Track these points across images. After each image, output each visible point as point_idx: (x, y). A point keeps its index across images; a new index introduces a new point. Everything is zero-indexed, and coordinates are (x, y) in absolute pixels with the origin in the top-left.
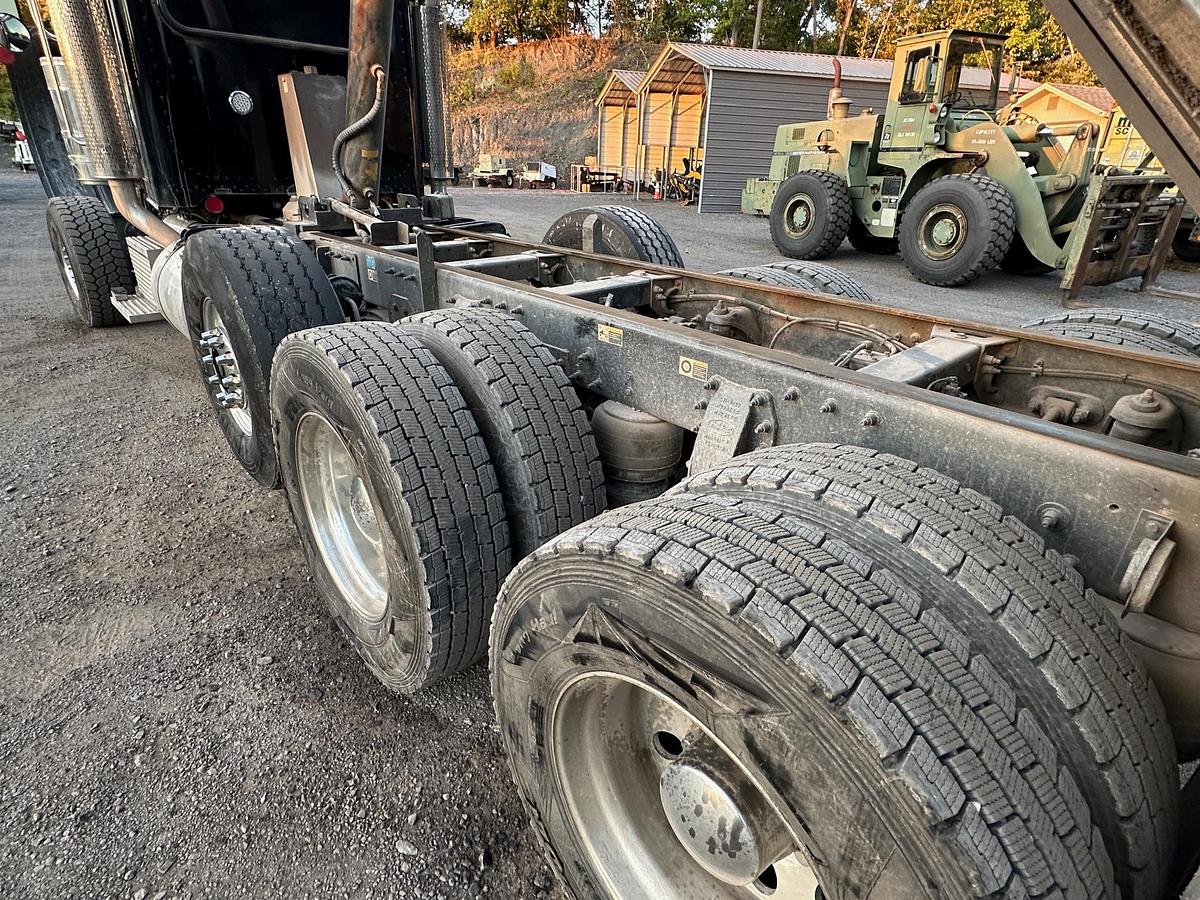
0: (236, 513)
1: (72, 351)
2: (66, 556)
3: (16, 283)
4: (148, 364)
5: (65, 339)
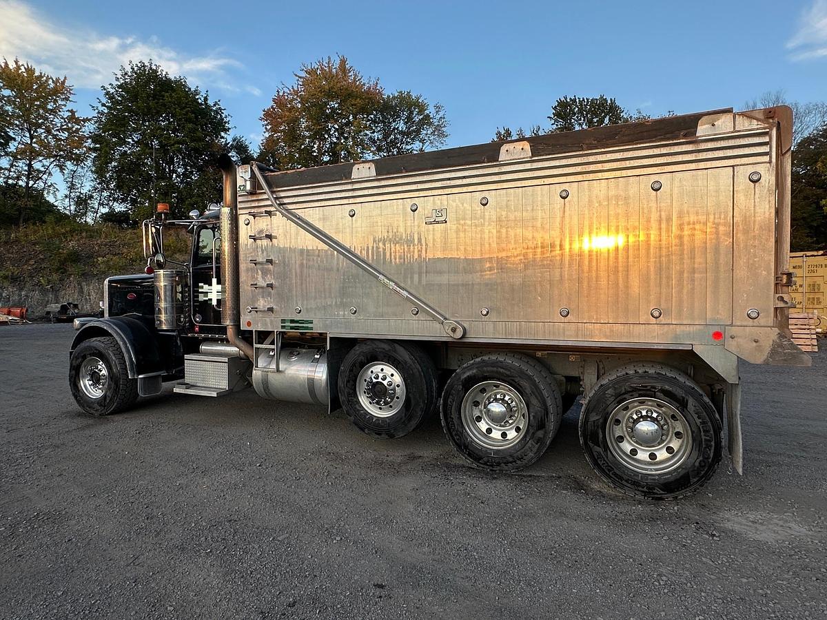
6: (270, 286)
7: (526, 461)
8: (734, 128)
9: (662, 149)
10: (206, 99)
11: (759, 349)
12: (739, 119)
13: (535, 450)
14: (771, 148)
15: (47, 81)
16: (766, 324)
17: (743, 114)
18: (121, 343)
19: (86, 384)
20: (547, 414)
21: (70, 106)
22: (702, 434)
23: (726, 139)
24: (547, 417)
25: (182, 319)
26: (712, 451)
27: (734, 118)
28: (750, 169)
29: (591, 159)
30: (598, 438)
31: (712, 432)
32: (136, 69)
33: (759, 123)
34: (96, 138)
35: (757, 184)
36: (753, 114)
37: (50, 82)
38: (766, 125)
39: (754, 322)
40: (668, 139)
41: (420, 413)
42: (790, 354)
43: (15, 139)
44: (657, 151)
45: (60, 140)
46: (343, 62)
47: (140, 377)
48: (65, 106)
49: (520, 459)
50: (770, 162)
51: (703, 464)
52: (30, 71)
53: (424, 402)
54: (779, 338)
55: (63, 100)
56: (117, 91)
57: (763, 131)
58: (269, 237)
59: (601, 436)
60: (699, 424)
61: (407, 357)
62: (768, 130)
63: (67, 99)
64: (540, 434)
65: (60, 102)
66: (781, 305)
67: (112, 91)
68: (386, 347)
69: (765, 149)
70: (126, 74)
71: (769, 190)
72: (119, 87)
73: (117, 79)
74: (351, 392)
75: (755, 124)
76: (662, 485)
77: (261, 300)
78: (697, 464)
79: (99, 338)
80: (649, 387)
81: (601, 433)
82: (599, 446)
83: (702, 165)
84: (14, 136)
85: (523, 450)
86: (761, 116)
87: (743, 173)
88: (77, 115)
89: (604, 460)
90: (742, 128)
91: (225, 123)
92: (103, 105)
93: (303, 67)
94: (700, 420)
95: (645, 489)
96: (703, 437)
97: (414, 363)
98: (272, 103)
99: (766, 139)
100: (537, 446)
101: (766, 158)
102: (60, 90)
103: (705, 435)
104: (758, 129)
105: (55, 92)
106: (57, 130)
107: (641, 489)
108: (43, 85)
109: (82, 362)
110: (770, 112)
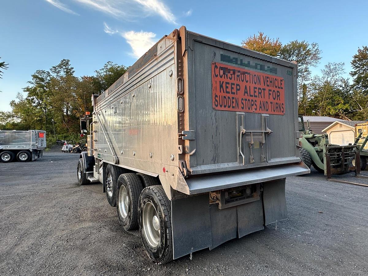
0: (106, 213)
1: (78, 189)
2: (78, 217)
3: (65, 177)
4: (92, 191)
5: (76, 187)
12: (167, 41)
27: (165, 41)
29: (138, 76)
36: (170, 36)
47: (87, 172)
58: (97, 122)
79: (81, 159)
109: (79, 166)
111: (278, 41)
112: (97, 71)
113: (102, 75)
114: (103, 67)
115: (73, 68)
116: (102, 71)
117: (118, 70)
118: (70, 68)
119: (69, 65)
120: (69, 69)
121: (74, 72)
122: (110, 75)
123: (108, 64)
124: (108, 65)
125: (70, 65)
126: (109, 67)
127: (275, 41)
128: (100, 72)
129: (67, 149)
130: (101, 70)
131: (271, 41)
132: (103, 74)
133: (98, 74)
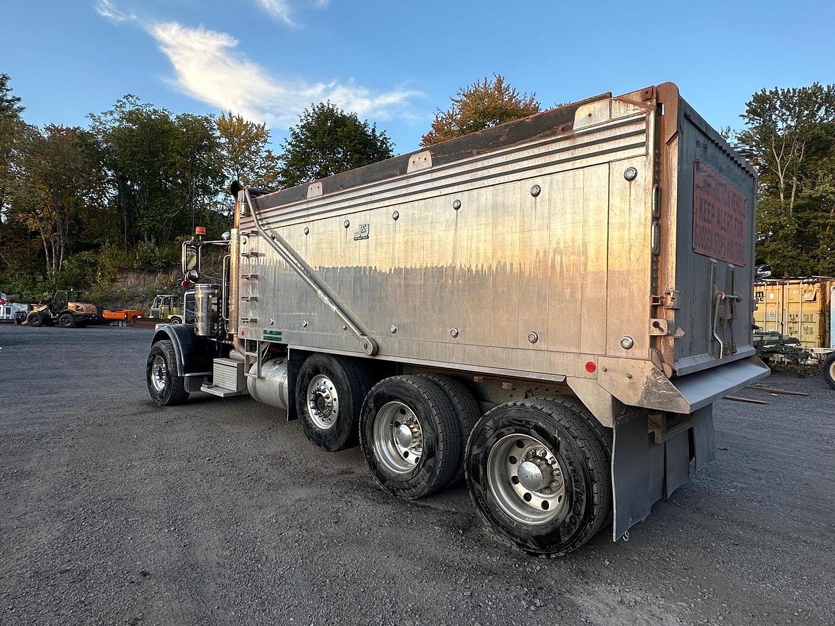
6: (256, 299)
7: (419, 490)
8: (610, 116)
9: (541, 148)
10: (374, 131)
11: (633, 386)
12: (615, 105)
13: (426, 478)
14: (647, 137)
15: (251, 128)
16: (640, 357)
17: (620, 99)
18: (175, 346)
19: (155, 378)
20: (438, 442)
21: (267, 147)
22: (573, 484)
23: (601, 131)
24: (437, 445)
25: (216, 328)
26: (583, 507)
27: (610, 104)
28: (626, 165)
29: (480, 165)
30: (479, 473)
31: (583, 484)
32: (317, 109)
33: (636, 107)
34: (285, 173)
35: (633, 182)
36: (630, 97)
37: (254, 128)
38: (643, 109)
39: (627, 352)
40: (547, 136)
41: (347, 428)
42: (666, 396)
43: (228, 178)
44: (536, 151)
45: (261, 176)
46: (500, 82)
47: (187, 375)
48: (263, 147)
49: (414, 487)
50: (647, 154)
51: (573, 520)
52: (240, 120)
53: (350, 417)
54: (653, 374)
55: (262, 142)
56: (302, 131)
57: (640, 116)
58: (256, 255)
59: (481, 473)
60: (570, 472)
61: (340, 371)
62: (644, 115)
63: (265, 141)
64: (430, 462)
65: (260, 144)
66: (656, 332)
67: (297, 131)
68: (325, 360)
69: (642, 139)
70: (309, 115)
71: (645, 190)
72: (303, 127)
73: (301, 120)
74: (303, 401)
75: (632, 111)
76: (534, 537)
77: (251, 312)
78: (567, 520)
79: (163, 341)
80: (524, 422)
81: (481, 469)
82: (479, 484)
83: (578, 163)
84: (227, 175)
85: (416, 478)
86: (638, 99)
87: (619, 169)
88: (273, 154)
89: (484, 500)
90: (619, 116)
91: (390, 151)
92: (290, 144)
93: (459, 91)
94: (572, 468)
95: (518, 540)
96: (574, 489)
97: (344, 377)
98: (432, 129)
99: (643, 126)
100: (428, 475)
101: (642, 150)
102: (260, 134)
103: (576, 487)
104: (634, 115)
105: (258, 136)
106: (258, 168)
107: (514, 539)
108: (249, 132)
109: (153, 360)
110: (647, 93)
111: (533, 99)
112: (92, 116)
113: (108, 127)
114: (113, 109)
115: (19, 99)
116: (109, 117)
117: (150, 119)
118: (9, 98)
119: (8, 90)
120: (7, 101)
121: (21, 109)
122: (131, 131)
123: (125, 100)
124: (124, 103)
125: (11, 90)
126: (128, 108)
127: (528, 99)
128: (103, 118)
129: (8, 316)
130: (106, 114)
131: (520, 97)
132: (111, 123)
133: (98, 124)
